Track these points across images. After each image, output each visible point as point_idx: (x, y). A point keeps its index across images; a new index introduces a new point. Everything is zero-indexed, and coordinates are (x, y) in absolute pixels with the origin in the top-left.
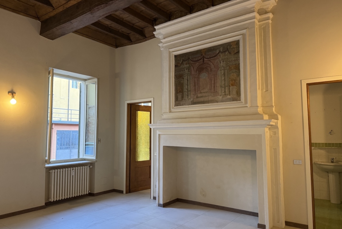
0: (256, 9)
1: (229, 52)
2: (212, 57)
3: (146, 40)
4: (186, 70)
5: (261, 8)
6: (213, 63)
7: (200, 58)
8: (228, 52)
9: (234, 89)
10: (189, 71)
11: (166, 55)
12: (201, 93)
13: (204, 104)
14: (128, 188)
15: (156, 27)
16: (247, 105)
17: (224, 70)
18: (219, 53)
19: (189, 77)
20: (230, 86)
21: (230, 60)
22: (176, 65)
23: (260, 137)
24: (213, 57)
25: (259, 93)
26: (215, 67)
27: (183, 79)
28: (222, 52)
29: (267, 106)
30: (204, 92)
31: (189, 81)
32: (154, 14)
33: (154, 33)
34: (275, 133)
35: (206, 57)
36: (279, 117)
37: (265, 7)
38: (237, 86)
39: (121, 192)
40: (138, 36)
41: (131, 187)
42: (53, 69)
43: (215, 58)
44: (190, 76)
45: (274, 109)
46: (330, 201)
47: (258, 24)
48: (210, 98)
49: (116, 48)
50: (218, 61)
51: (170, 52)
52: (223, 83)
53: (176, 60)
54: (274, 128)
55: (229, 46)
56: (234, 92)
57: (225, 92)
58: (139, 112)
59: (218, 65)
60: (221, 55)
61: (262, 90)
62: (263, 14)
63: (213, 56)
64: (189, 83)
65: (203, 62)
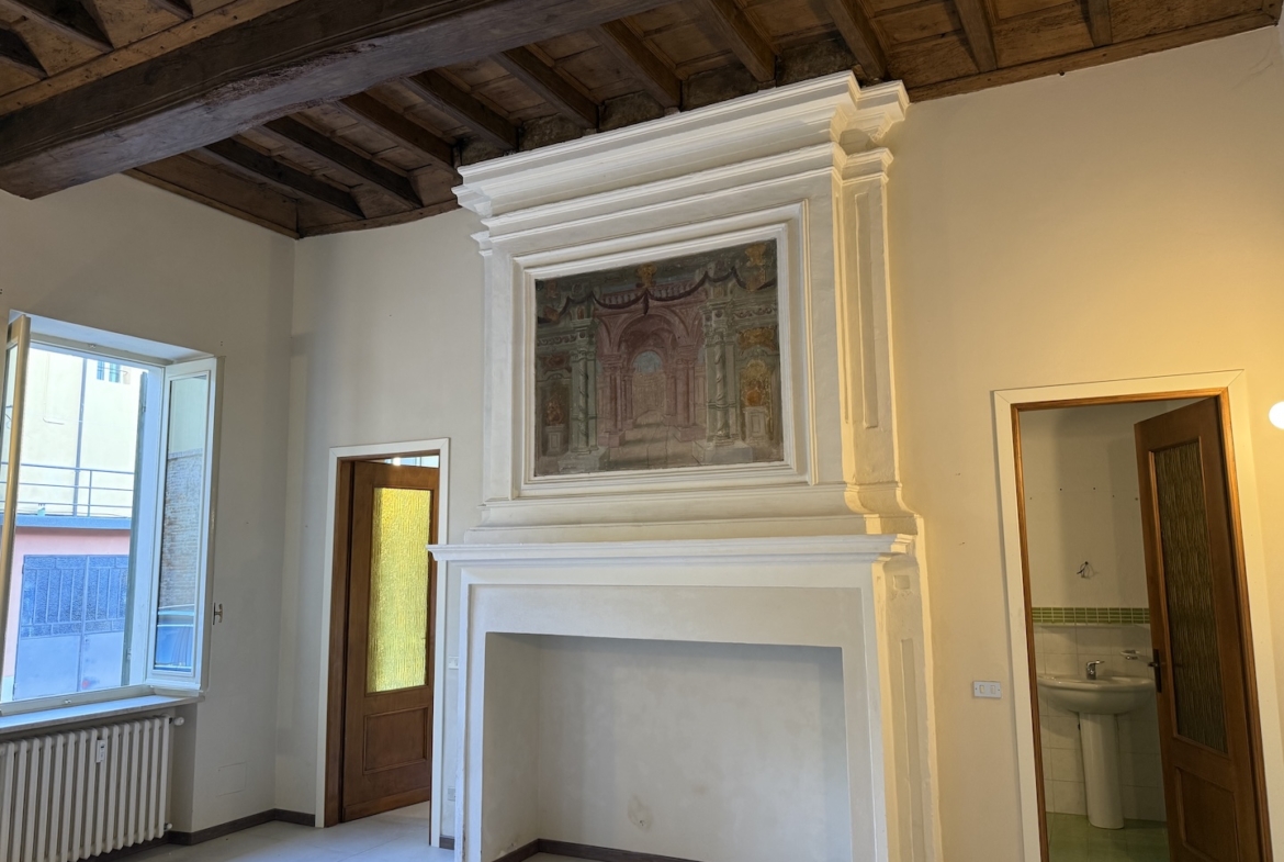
0: (836, 131)
1: (738, 281)
2: (676, 294)
3: (422, 216)
4: (579, 338)
5: (854, 127)
6: (680, 318)
7: (633, 297)
8: (734, 281)
9: (758, 418)
10: (590, 343)
11: (501, 277)
12: (636, 426)
13: (648, 467)
14: (335, 804)
15: (464, 171)
16: (807, 478)
17: (722, 344)
18: (702, 282)
19: (591, 364)
20: (742, 406)
21: (744, 312)
22: (542, 316)
23: (852, 599)
24: (680, 296)
25: (847, 432)
26: (688, 334)
27: (570, 370)
28: (716, 281)
29: (876, 482)
30: (649, 425)
31: (591, 381)
32: (453, 120)
33: (456, 191)
34: (907, 583)
35: (657, 295)
36: (920, 522)
37: (864, 127)
38: (768, 408)
39: (306, 820)
40: (388, 197)
41: (346, 798)
42: (28, 321)
43: (690, 298)
44: (595, 360)
45: (899, 492)
46: (1087, 817)
47: (841, 185)
48: (673, 448)
49: (297, 239)
50: (698, 313)
51: (517, 267)
52: (719, 392)
53: (540, 301)
54: (901, 564)
55: (737, 261)
56: (760, 428)
57: (726, 425)
58: (384, 490)
59: (700, 324)
60: (712, 291)
61: (857, 422)
62: (858, 151)
63: (682, 291)
64: (591, 387)
65: (645, 313)
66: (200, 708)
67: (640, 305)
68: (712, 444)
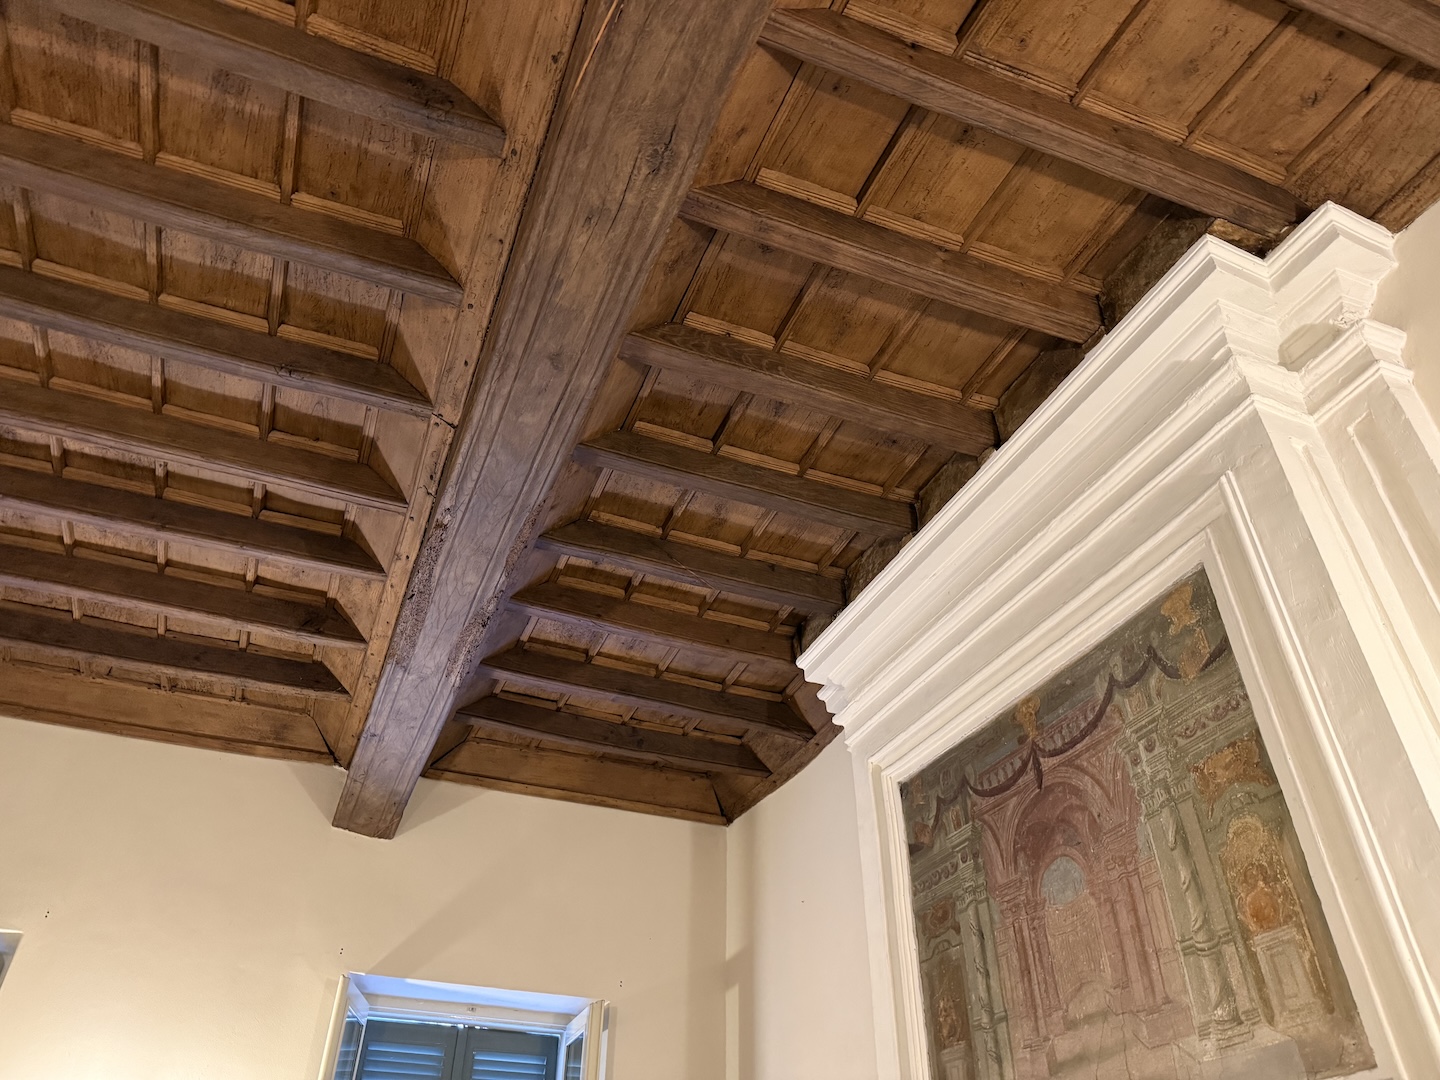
1: (1164, 669)
2: (1076, 733)
3: (819, 748)
4: (962, 865)
6: (1092, 777)
7: (1018, 764)
8: (1158, 670)
10: (977, 869)
12: (1071, 1025)
15: (804, 663)
17: (1172, 802)
18: (1108, 695)
19: (983, 907)
20: (1246, 936)
21: (1191, 723)
22: (913, 842)
24: (1083, 735)
26: (1111, 802)
27: (958, 930)
28: (1128, 684)
30: (1089, 1019)
31: (989, 942)
35: (1050, 747)
38: (1299, 926)
40: (779, 737)
43: (1099, 733)
44: (987, 899)
47: (1314, 426)
49: (725, 825)
50: (1117, 756)
52: (1194, 913)
53: (911, 813)
55: (1153, 634)
56: (1298, 987)
59: (1126, 777)
60: (1129, 704)
62: (1314, 356)
63: (1083, 725)
64: (990, 954)
65: (1040, 787)
67: (1030, 775)
68: (1210, 1044)
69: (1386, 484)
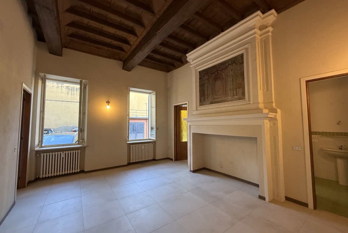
0: (258, 25)
1: (235, 63)
3: (184, 65)
4: (206, 80)
5: (262, 24)
6: (224, 73)
7: (215, 71)
9: (240, 91)
10: (208, 81)
11: (194, 72)
12: (216, 95)
13: (218, 103)
14: (176, 158)
15: (187, 55)
16: (250, 102)
17: (232, 77)
18: (228, 65)
20: (237, 89)
21: (237, 69)
22: (200, 77)
23: (260, 128)
24: (224, 69)
25: (260, 93)
26: (226, 76)
27: (205, 87)
28: (230, 65)
29: (268, 103)
30: (219, 95)
31: (208, 88)
32: (185, 47)
33: (187, 59)
34: (274, 124)
35: (220, 70)
36: (279, 111)
37: (265, 24)
38: (242, 89)
39: (172, 160)
40: (179, 63)
41: (177, 157)
42: (129, 88)
43: (226, 69)
44: (209, 84)
45: (274, 105)
46: (338, 182)
47: (259, 38)
48: (223, 99)
49: (168, 73)
50: (228, 72)
51: (196, 70)
52: (232, 87)
53: (200, 75)
54: (273, 120)
55: (235, 59)
56: (240, 93)
57: (233, 93)
58: (181, 111)
59: (228, 74)
60: (230, 67)
61: (263, 89)
62: (263, 29)
64: (208, 89)
65: (218, 74)
66: (157, 142)
68: (231, 97)
69: (264, 48)
